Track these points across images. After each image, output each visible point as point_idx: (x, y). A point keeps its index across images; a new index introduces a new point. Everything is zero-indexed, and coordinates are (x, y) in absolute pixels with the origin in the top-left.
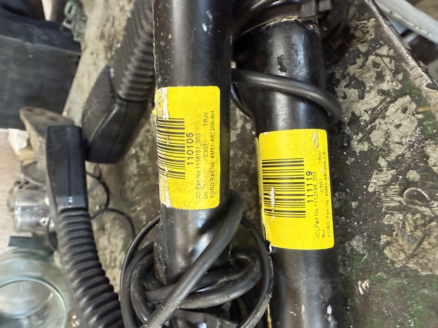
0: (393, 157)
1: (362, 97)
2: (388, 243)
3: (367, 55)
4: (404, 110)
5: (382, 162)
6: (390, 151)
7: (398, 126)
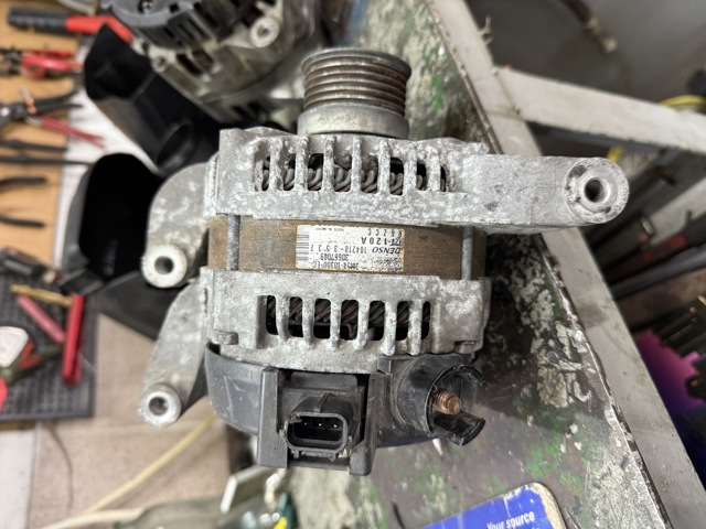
0: (541, 330)
1: (525, 285)
2: (541, 389)
3: (527, 256)
4: (546, 299)
5: (537, 333)
6: (540, 326)
7: (543, 309)
